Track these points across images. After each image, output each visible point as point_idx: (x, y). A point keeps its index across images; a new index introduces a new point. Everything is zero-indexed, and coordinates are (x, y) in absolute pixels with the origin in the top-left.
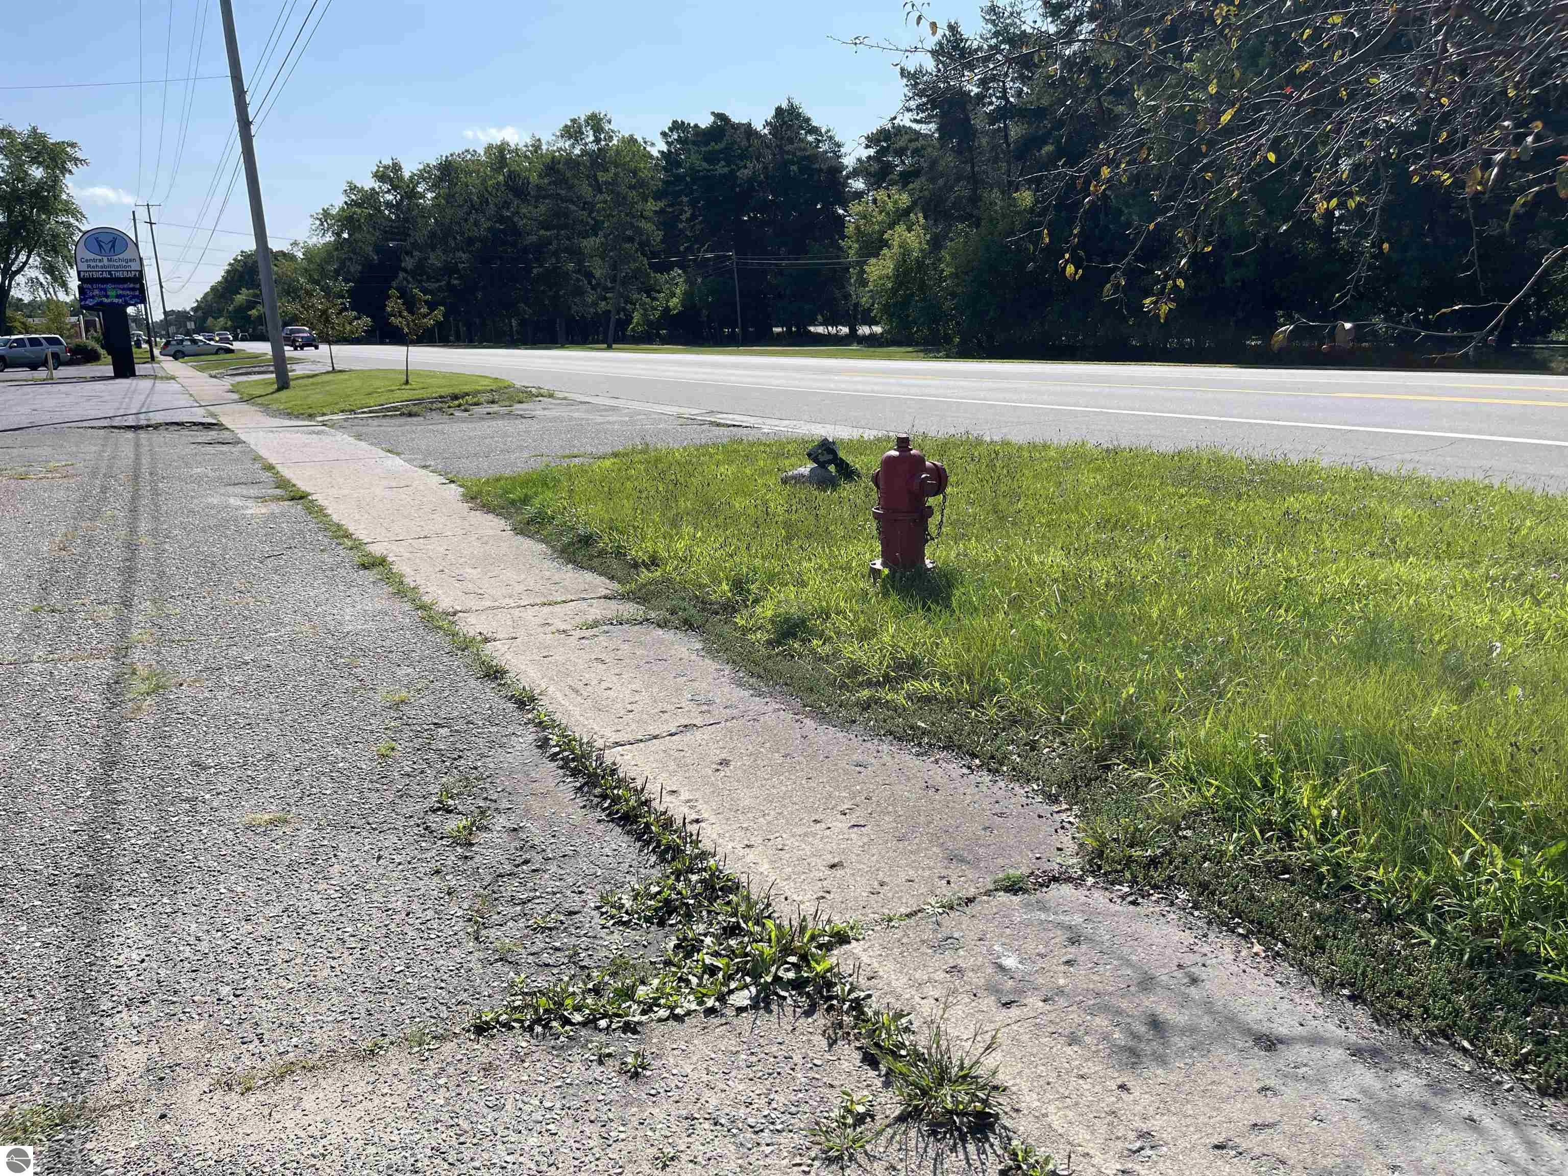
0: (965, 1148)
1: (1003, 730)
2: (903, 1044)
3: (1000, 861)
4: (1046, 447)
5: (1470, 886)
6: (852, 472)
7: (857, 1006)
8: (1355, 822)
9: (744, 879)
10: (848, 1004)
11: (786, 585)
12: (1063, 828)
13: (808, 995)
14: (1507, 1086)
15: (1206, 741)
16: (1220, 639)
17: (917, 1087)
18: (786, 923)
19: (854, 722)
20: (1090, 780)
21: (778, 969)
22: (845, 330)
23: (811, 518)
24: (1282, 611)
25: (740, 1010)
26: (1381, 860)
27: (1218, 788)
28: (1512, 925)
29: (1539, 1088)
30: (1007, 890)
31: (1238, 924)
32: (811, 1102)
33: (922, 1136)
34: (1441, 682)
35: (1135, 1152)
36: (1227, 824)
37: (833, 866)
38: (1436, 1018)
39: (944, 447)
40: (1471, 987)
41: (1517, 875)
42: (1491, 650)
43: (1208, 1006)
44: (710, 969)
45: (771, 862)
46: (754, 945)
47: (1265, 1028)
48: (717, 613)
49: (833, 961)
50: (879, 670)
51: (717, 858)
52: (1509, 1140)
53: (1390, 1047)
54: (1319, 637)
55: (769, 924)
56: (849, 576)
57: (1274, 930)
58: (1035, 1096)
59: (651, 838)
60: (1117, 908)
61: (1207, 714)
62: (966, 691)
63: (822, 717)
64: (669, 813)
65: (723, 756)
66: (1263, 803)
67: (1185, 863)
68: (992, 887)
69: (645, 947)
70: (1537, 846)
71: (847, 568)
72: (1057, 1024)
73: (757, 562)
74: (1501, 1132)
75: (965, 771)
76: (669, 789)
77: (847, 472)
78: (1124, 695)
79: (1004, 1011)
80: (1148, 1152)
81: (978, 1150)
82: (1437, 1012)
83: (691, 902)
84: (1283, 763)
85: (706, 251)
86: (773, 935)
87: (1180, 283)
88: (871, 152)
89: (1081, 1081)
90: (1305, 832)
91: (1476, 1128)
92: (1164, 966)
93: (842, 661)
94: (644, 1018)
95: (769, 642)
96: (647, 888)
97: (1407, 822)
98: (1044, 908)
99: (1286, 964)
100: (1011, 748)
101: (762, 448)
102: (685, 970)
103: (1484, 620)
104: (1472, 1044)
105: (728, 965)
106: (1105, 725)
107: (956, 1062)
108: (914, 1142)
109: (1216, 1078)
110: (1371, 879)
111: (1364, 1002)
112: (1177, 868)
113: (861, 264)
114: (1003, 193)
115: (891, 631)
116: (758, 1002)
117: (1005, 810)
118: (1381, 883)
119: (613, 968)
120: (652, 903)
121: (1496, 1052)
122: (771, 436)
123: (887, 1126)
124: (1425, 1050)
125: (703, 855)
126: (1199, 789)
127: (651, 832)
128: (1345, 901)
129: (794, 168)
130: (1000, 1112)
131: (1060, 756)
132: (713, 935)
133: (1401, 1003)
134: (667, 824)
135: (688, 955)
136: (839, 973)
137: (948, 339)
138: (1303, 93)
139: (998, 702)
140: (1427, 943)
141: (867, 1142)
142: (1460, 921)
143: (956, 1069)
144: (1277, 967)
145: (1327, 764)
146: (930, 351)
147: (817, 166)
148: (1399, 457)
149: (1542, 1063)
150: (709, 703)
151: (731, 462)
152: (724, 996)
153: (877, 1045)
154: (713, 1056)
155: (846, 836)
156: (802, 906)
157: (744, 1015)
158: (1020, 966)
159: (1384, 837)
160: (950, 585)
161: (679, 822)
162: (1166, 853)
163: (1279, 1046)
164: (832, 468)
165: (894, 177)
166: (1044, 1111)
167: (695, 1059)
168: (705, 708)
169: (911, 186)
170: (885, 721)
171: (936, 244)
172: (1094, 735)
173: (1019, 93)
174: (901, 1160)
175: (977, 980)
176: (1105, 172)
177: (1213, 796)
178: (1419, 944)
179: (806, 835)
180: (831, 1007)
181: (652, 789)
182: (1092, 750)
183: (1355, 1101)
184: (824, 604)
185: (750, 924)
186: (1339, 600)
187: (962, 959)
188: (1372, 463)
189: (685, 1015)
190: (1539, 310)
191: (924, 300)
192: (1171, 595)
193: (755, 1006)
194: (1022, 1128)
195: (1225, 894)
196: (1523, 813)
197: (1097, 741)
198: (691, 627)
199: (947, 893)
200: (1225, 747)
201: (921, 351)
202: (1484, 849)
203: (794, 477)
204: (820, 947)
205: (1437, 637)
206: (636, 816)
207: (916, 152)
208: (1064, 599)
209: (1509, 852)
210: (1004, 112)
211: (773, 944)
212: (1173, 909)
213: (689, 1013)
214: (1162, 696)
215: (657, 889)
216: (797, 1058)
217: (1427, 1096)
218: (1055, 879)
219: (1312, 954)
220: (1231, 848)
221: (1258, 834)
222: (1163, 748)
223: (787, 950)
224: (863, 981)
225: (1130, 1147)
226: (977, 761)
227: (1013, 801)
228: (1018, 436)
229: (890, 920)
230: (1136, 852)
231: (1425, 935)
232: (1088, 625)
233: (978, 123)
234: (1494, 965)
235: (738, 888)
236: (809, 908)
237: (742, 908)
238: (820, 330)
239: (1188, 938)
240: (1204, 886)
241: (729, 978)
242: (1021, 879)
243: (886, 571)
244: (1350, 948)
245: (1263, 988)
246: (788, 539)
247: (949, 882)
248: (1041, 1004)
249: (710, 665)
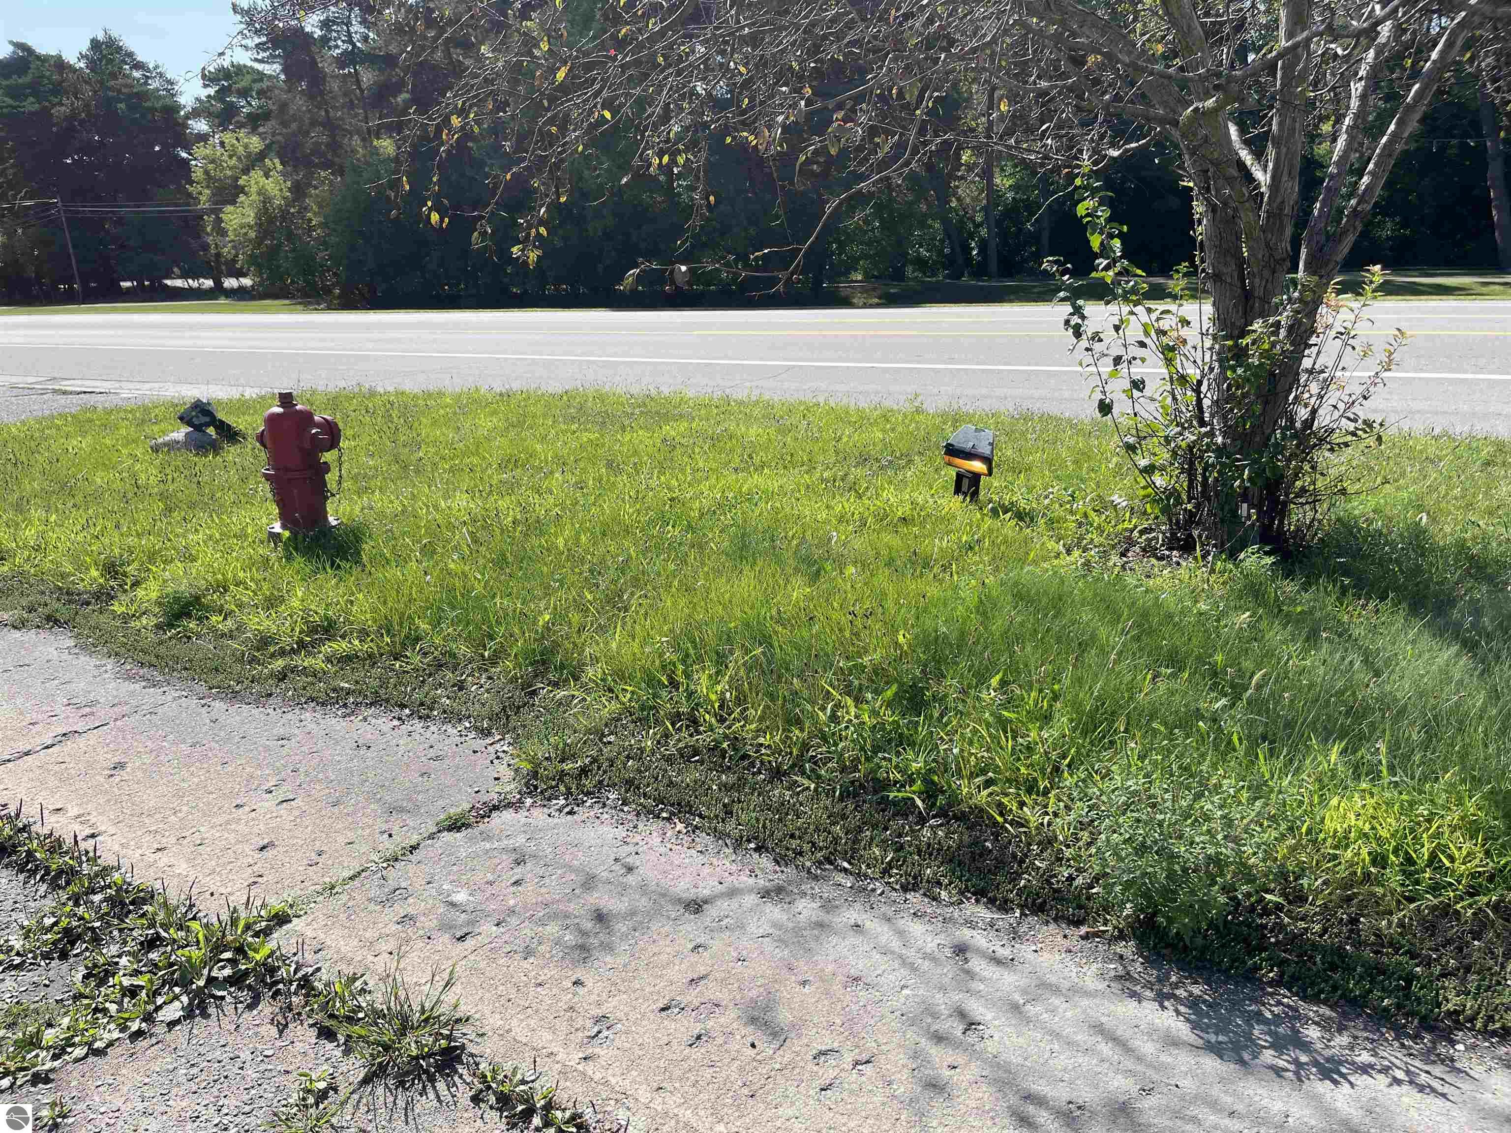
0: (434, 1088)
1: (430, 675)
2: (360, 1007)
3: (441, 803)
4: (441, 394)
5: (834, 734)
6: (236, 434)
7: (306, 983)
8: (745, 700)
9: (158, 885)
10: (295, 984)
11: (171, 562)
12: (498, 758)
13: (250, 987)
14: (879, 892)
15: (618, 653)
16: (621, 559)
17: (378, 1045)
18: (215, 920)
19: (270, 695)
20: (519, 708)
21: (210, 971)
22: (209, 283)
23: (195, 486)
24: (670, 527)
25: (172, 1024)
26: (767, 727)
27: (633, 693)
28: (868, 759)
29: (902, 887)
30: (450, 829)
31: (662, 809)
32: (265, 1095)
33: (390, 1091)
34: (797, 570)
35: (594, 1037)
36: (642, 722)
37: (263, 848)
38: (821, 849)
39: (335, 401)
40: (844, 817)
41: (865, 717)
42: (830, 540)
43: (643, 888)
44: (129, 991)
45: (189, 860)
46: (179, 952)
47: (691, 895)
48: (88, 604)
49: (272, 945)
50: (291, 637)
51: (123, 870)
52: (883, 933)
53: (790, 883)
54: (701, 547)
55: (195, 926)
56: (245, 544)
57: (691, 807)
58: (498, 1016)
59: (37, 866)
60: (556, 820)
61: (615, 627)
62: (387, 644)
63: (234, 696)
64: (56, 834)
65: (116, 760)
66: (671, 698)
67: (612, 766)
68: (435, 830)
69: (46, 986)
70: (877, 692)
71: (242, 536)
72: (512, 942)
73: (131, 541)
74: (879, 930)
75: (396, 722)
76: (51, 807)
77: (229, 434)
78: (541, 623)
79: (460, 945)
80: (605, 1033)
81: (448, 1085)
82: (821, 844)
83: (97, 924)
84: (684, 662)
85: (22, 199)
86: (201, 937)
87: (543, 230)
88: (211, 91)
89: (539, 989)
90: (707, 717)
91: (861, 932)
92: (603, 863)
93: (249, 635)
94: (56, 1064)
95: (158, 627)
96: (40, 922)
97: (783, 691)
98: (488, 838)
99: (704, 834)
100: (439, 692)
101: (122, 415)
102: (100, 999)
103: (822, 515)
104: (850, 863)
105: (151, 981)
106: (527, 654)
107: (416, 1008)
108: (382, 1099)
109: (656, 950)
110: (761, 745)
111: (767, 851)
112: (605, 772)
113: (216, 212)
114: (363, 140)
115: (300, 594)
116: (192, 1010)
117: (441, 753)
118: (769, 746)
119: (9, 1020)
120: (49, 936)
121: (868, 866)
122: (133, 400)
123: (351, 1093)
124: (816, 878)
125: (106, 871)
126: (617, 697)
127: (36, 860)
128: (744, 769)
129: (122, 106)
130: (465, 1041)
131: (488, 691)
132: (129, 953)
133: (794, 843)
134: (55, 846)
135: (102, 982)
136: (282, 955)
137: (328, 291)
138: (627, 55)
139: (421, 649)
140: (808, 788)
141: (332, 1115)
142: (830, 765)
143: (418, 1015)
144: (697, 839)
145: (718, 653)
146: (310, 303)
147: (148, 104)
148: (748, 384)
149: (901, 865)
150: (92, 704)
151: (84, 434)
152: (150, 1014)
153: (332, 1016)
154: (147, 1080)
155: (274, 815)
156: (231, 898)
157: (177, 1028)
158: (471, 898)
159: (767, 707)
160: (358, 540)
161: (69, 841)
162: (595, 760)
163: (705, 906)
164: (211, 431)
165: (241, 118)
166: (507, 1027)
167: (125, 1089)
168: (88, 710)
169: (261, 129)
170: (304, 688)
171: (299, 191)
172: (518, 665)
173: (366, 39)
174: (370, 1121)
175: (429, 923)
176: (456, 121)
177: (630, 700)
178: (803, 790)
179: (228, 823)
180: (277, 993)
181: (30, 813)
182: (517, 679)
183: (768, 935)
184: (220, 576)
185: (172, 931)
186: (714, 512)
187: (410, 907)
188: (728, 391)
189: (107, 1046)
190: (840, 254)
191: (294, 250)
192: (573, 525)
193: (189, 1014)
194: (488, 1050)
195: (648, 785)
196: (865, 667)
197: (521, 669)
198: (56, 622)
199: (389, 846)
200: (634, 654)
201: (300, 303)
202: (840, 702)
203: (165, 444)
204: (257, 935)
205: (791, 534)
206: (14, 846)
207: (261, 93)
208: (475, 541)
209: (858, 700)
210: (351, 58)
211: (202, 945)
212: (606, 810)
213: (110, 1044)
214: (575, 618)
215: (53, 920)
216: (245, 1055)
217: (823, 916)
218: (495, 808)
219: (723, 821)
220: (649, 743)
221: (670, 727)
222: (581, 665)
223: (219, 947)
224: (309, 957)
225: (589, 1034)
226: (407, 711)
227: (446, 742)
228: (410, 386)
229: (333, 887)
230: (568, 766)
231: (806, 782)
232: (501, 562)
233: (327, 67)
234: (858, 795)
235: (152, 897)
236: (238, 899)
237: (161, 916)
238: (179, 283)
239: (621, 832)
240: (629, 783)
241: (156, 993)
242: (463, 815)
243: (287, 534)
244: (752, 807)
245: (687, 861)
246: (169, 510)
247: (390, 836)
248: (495, 928)
249: (88, 662)
